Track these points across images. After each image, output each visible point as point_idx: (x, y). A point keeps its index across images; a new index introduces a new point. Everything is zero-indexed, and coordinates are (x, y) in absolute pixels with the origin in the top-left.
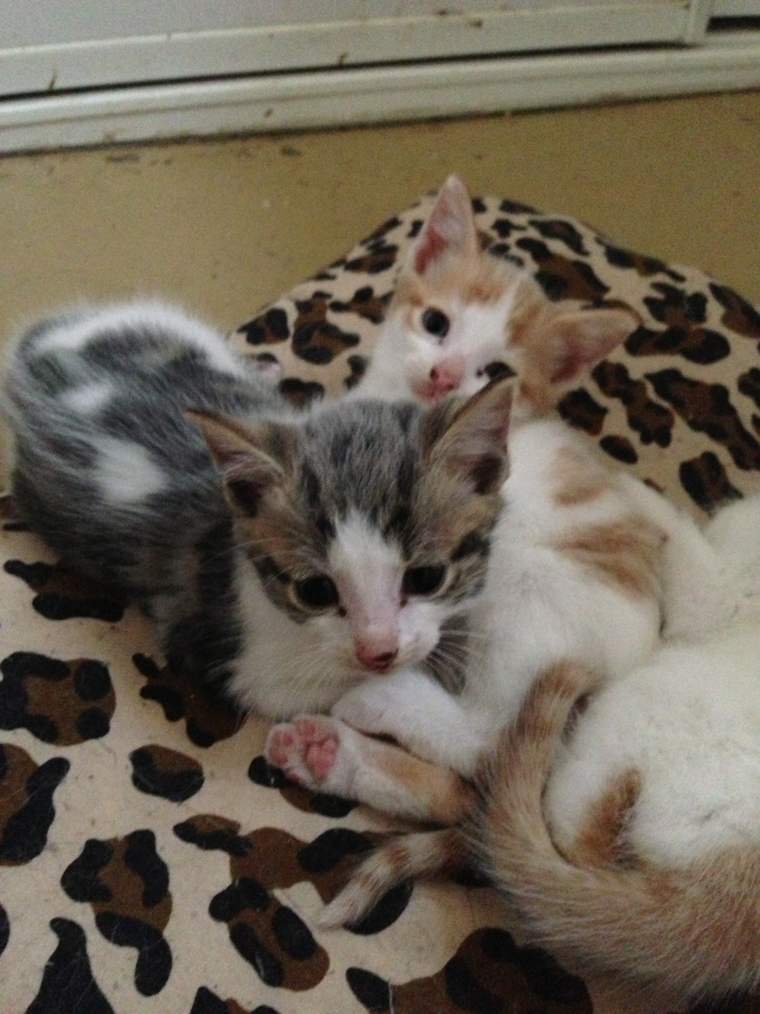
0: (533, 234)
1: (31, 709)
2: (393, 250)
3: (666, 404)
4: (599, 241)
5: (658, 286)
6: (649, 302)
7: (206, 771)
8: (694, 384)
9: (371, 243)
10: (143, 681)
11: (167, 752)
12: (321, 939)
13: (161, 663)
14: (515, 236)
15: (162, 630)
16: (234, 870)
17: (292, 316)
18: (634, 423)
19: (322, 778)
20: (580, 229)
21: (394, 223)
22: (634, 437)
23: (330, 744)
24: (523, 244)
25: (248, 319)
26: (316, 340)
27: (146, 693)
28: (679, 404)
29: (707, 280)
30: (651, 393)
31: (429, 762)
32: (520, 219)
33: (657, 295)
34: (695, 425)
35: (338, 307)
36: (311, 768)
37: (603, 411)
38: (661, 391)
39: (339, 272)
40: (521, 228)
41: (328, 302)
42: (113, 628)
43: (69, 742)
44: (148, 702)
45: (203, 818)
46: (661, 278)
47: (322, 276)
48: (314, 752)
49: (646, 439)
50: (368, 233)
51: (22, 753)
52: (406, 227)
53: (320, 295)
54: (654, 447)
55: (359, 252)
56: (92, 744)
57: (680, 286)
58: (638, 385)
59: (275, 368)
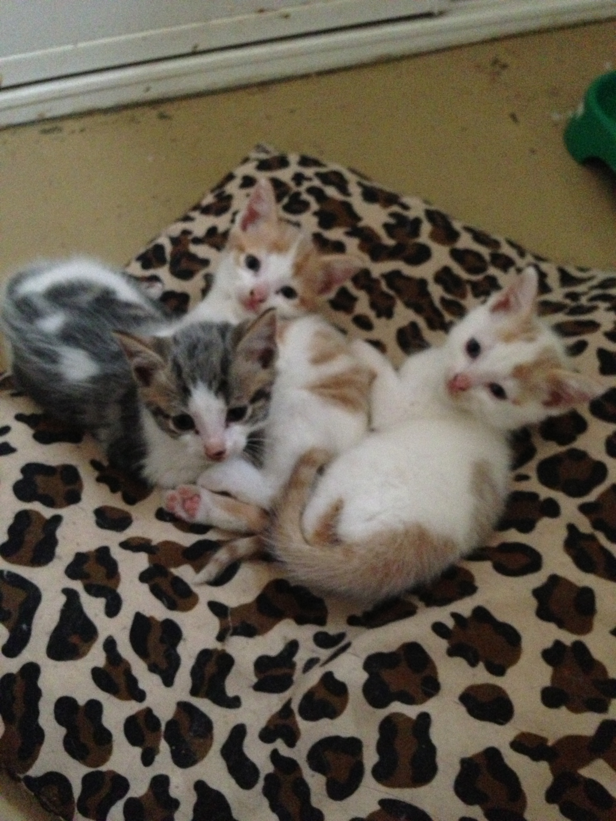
0: (317, 183)
1: (40, 491)
2: (230, 198)
3: (391, 293)
4: (360, 184)
5: (393, 215)
6: (386, 226)
7: (134, 517)
8: (409, 279)
9: (217, 192)
10: (96, 474)
11: (113, 509)
12: (195, 589)
13: (105, 463)
14: (306, 185)
15: (105, 446)
16: (150, 560)
17: (168, 248)
18: (373, 305)
19: (193, 516)
20: (348, 175)
21: (230, 177)
22: (371, 314)
23: (196, 499)
24: (311, 190)
25: (142, 250)
26: (184, 264)
27: (99, 480)
28: (399, 291)
29: (425, 206)
30: (384, 286)
31: (248, 504)
32: (309, 172)
33: (392, 221)
34: (408, 305)
35: (197, 241)
36: (187, 511)
37: (353, 299)
38: (390, 285)
39: (196, 214)
40: (309, 179)
41: (190, 237)
42: (78, 447)
43: (61, 506)
44: (101, 485)
45: (133, 539)
46: (395, 209)
47: (187, 219)
48: (188, 503)
49: (379, 315)
50: (214, 184)
51: (38, 514)
52: (238, 181)
53: (186, 233)
54: (383, 320)
55: (209, 199)
56: (73, 507)
57: (405, 213)
58: (376, 281)
59: (159, 285)
